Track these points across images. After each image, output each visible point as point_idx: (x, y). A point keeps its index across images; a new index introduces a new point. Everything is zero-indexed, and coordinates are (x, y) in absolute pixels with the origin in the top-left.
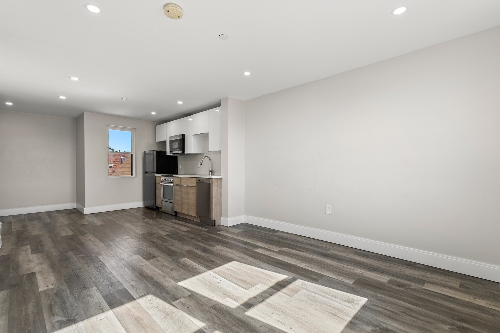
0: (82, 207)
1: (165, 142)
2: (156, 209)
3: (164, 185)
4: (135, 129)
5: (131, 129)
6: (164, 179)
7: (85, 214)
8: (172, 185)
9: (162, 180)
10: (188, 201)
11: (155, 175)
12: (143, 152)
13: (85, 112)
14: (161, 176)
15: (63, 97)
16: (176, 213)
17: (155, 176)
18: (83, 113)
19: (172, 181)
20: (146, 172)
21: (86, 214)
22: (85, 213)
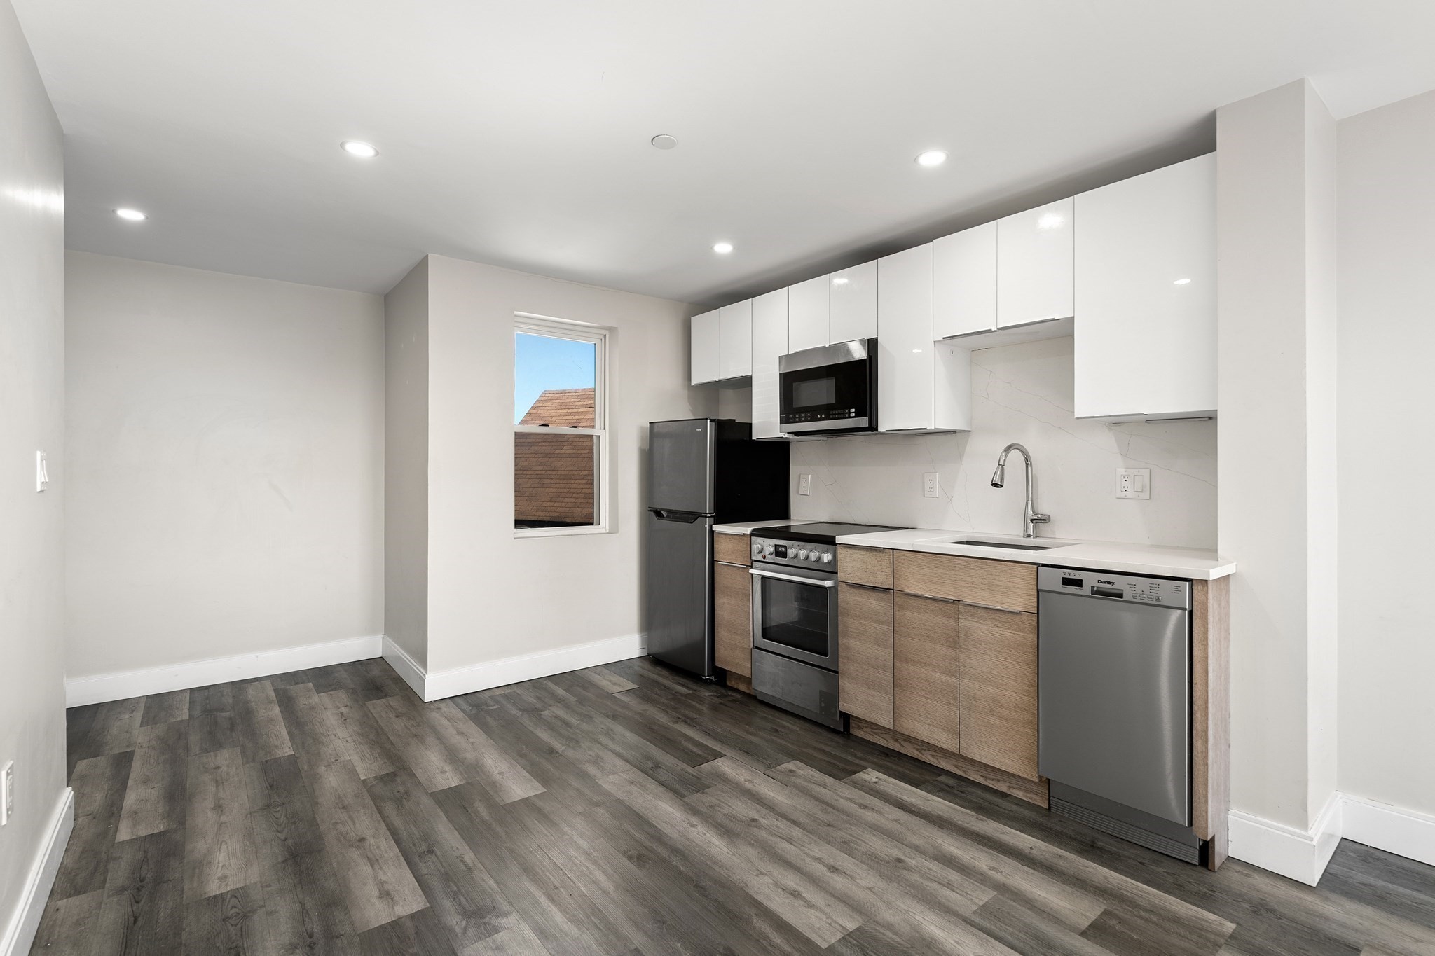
0: (418, 668)
1: (744, 384)
2: (712, 678)
3: (764, 578)
4: (612, 330)
5: (595, 331)
6: (772, 549)
7: (428, 698)
8: (828, 584)
9: (761, 551)
10: (953, 680)
11: (711, 527)
12: (642, 428)
13: (431, 256)
14: (752, 535)
15: (360, 150)
16: (846, 718)
17: (712, 532)
18: (425, 259)
19: (829, 563)
20: (658, 513)
21: (432, 700)
22: (430, 695)
